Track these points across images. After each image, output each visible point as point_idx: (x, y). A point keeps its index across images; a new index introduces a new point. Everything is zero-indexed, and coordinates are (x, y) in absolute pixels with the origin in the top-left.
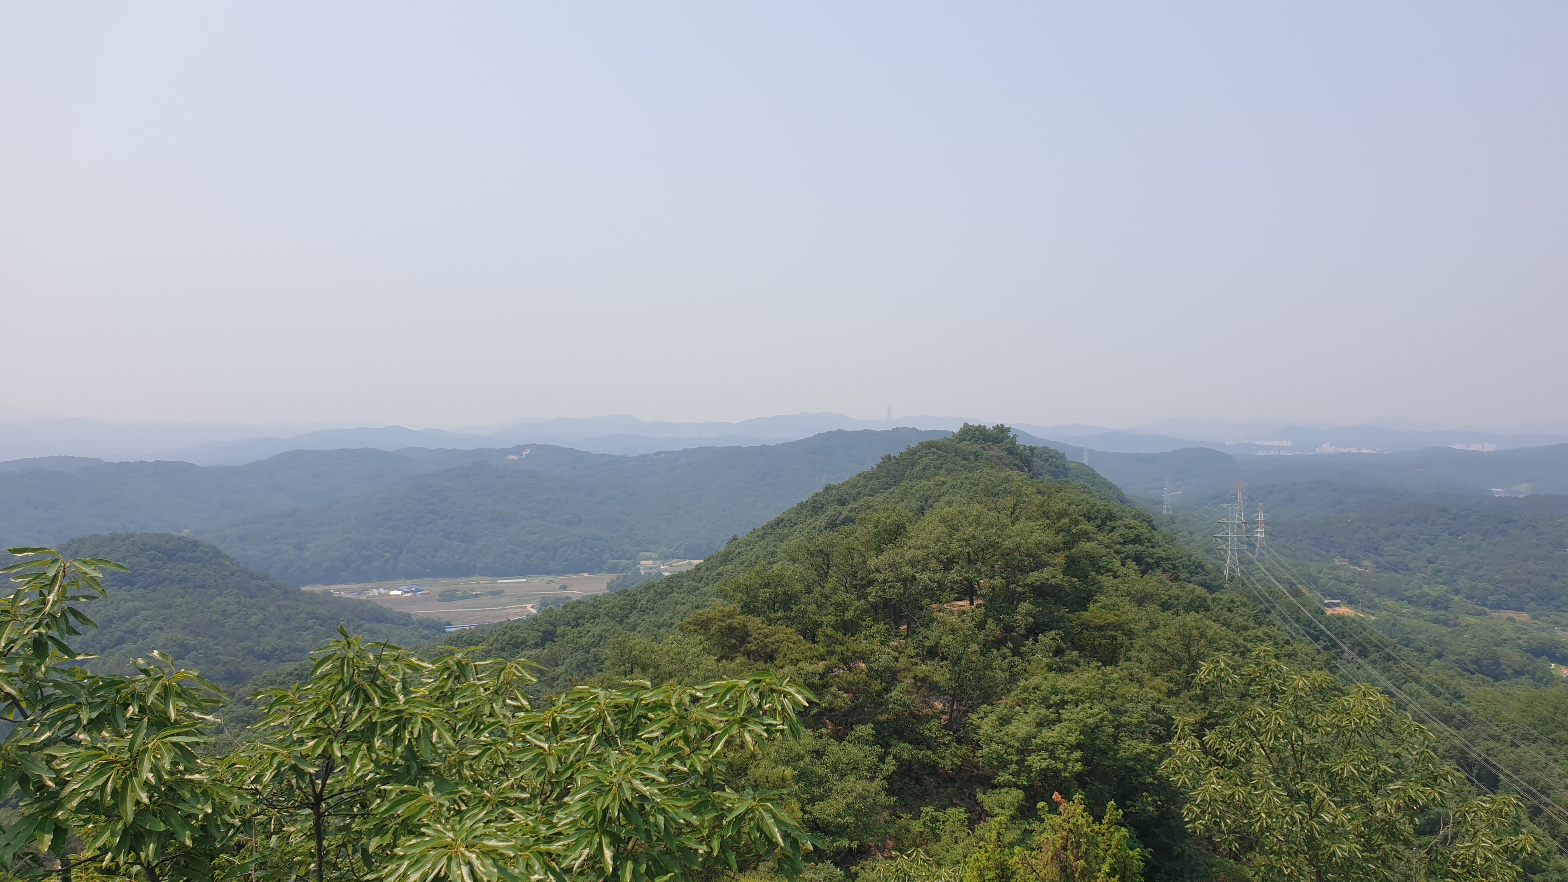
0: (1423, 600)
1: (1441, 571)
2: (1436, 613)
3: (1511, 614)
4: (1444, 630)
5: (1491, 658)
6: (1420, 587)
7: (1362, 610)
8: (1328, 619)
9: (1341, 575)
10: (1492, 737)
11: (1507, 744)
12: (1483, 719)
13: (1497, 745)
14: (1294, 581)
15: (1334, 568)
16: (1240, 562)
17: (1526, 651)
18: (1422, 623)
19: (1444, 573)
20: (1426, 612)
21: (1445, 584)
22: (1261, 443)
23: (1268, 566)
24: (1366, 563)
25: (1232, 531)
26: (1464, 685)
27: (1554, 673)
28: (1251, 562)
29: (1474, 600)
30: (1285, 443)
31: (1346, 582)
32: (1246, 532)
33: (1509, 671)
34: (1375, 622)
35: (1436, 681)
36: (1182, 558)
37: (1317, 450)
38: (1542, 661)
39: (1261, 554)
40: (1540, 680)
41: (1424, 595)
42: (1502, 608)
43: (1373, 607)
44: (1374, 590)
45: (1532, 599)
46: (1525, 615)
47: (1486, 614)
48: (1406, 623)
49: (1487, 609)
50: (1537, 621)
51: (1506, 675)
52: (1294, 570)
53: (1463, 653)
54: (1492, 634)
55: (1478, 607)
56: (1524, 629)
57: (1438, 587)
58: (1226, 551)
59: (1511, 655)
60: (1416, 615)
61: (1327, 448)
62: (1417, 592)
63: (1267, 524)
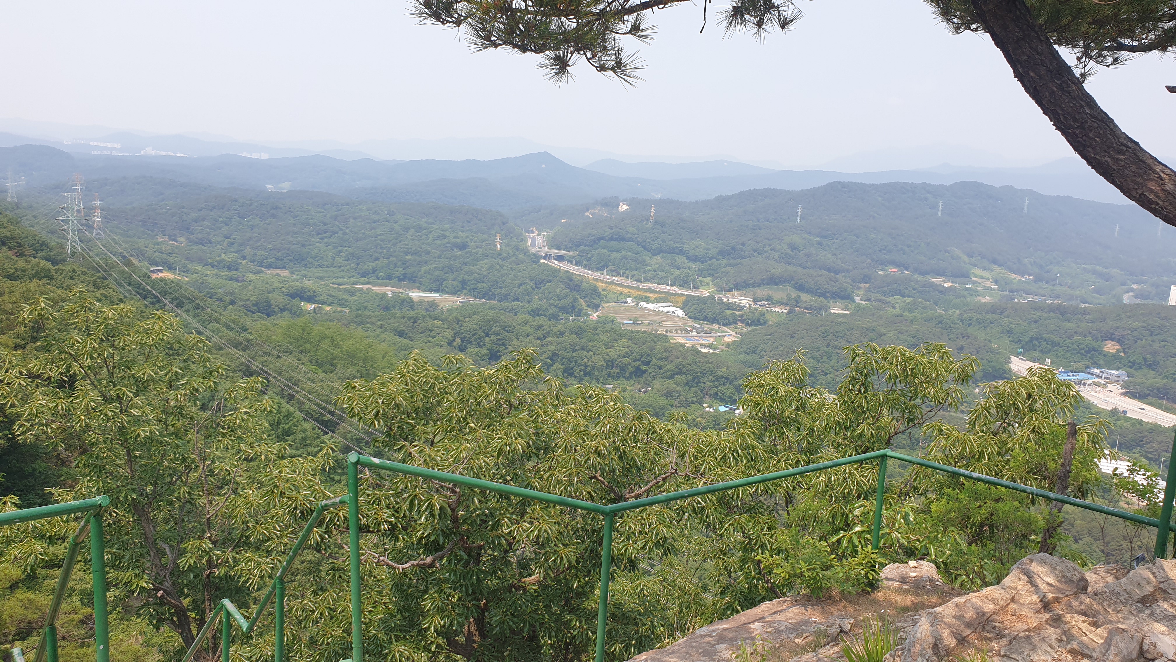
0: (222, 264)
1: (233, 244)
2: (230, 274)
3: (278, 271)
4: (235, 285)
5: (265, 302)
6: (219, 256)
7: (179, 274)
8: (154, 281)
9: (163, 248)
10: (266, 353)
11: (275, 357)
12: (260, 342)
13: (269, 358)
14: (126, 254)
15: (158, 244)
16: (81, 241)
17: (287, 295)
18: (221, 281)
19: (236, 244)
20: (224, 273)
21: (236, 252)
22: (96, 144)
23: (104, 243)
24: (181, 239)
25: (72, 215)
26: (248, 321)
27: (303, 308)
28: (90, 240)
29: (256, 263)
30: (116, 146)
31: (166, 254)
32: (85, 216)
33: (277, 309)
34: (188, 282)
35: (230, 320)
36: (27, 237)
37: (142, 152)
38: (296, 301)
39: (98, 234)
40: (294, 314)
41: (222, 261)
42: (272, 268)
43: (186, 271)
44: (187, 259)
45: (291, 261)
46: (287, 271)
47: (262, 272)
48: (210, 282)
49: (263, 269)
50: (293, 275)
51: (275, 312)
52: (126, 246)
53: (248, 300)
54: (267, 286)
55: (257, 268)
56: (286, 281)
57: (232, 255)
58: (67, 232)
59: (278, 299)
60: (217, 276)
61: (150, 151)
62: (218, 259)
63: (102, 210)
